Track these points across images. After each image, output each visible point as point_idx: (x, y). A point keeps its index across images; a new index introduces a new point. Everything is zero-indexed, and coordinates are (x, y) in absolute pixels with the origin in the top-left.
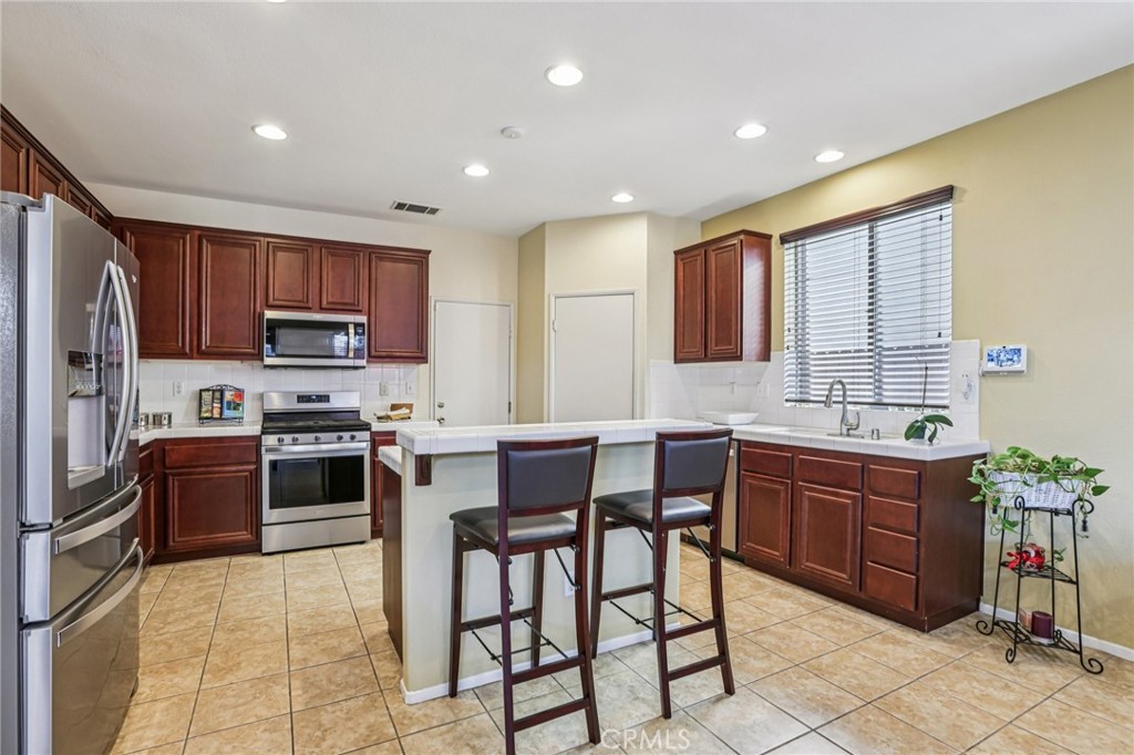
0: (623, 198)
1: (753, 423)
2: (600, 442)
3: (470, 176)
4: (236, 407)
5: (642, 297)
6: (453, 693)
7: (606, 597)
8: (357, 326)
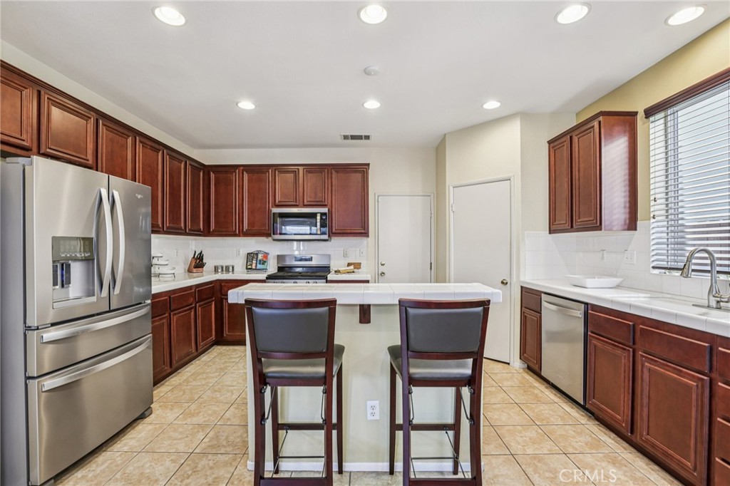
0: (492, 105)
1: (618, 287)
2: (338, 303)
3: (368, 109)
4: (264, 263)
5: (517, 183)
8: (322, 214)
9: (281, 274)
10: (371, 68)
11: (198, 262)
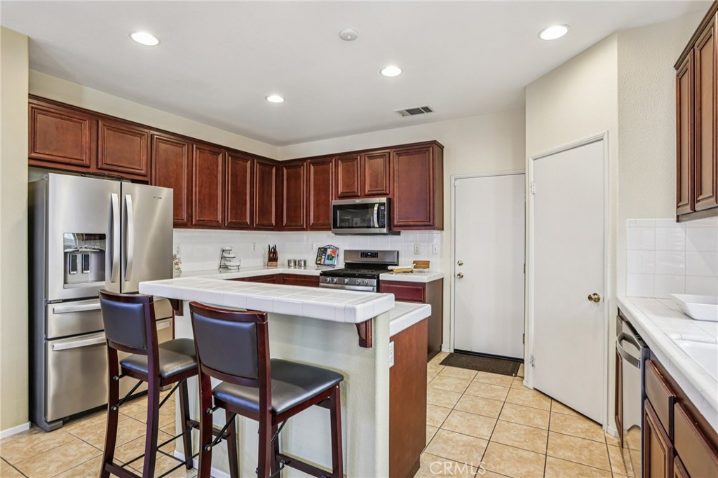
4: (332, 258)
5: (613, 142)
8: (381, 204)
9: (350, 272)
10: (344, 32)
11: (273, 256)
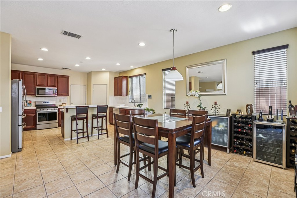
3: (76, 66)
4: (30, 104)
5: (108, 85)
6: (71, 139)
7: (94, 128)
8: (55, 89)
